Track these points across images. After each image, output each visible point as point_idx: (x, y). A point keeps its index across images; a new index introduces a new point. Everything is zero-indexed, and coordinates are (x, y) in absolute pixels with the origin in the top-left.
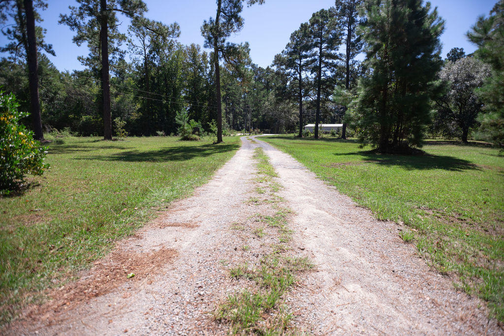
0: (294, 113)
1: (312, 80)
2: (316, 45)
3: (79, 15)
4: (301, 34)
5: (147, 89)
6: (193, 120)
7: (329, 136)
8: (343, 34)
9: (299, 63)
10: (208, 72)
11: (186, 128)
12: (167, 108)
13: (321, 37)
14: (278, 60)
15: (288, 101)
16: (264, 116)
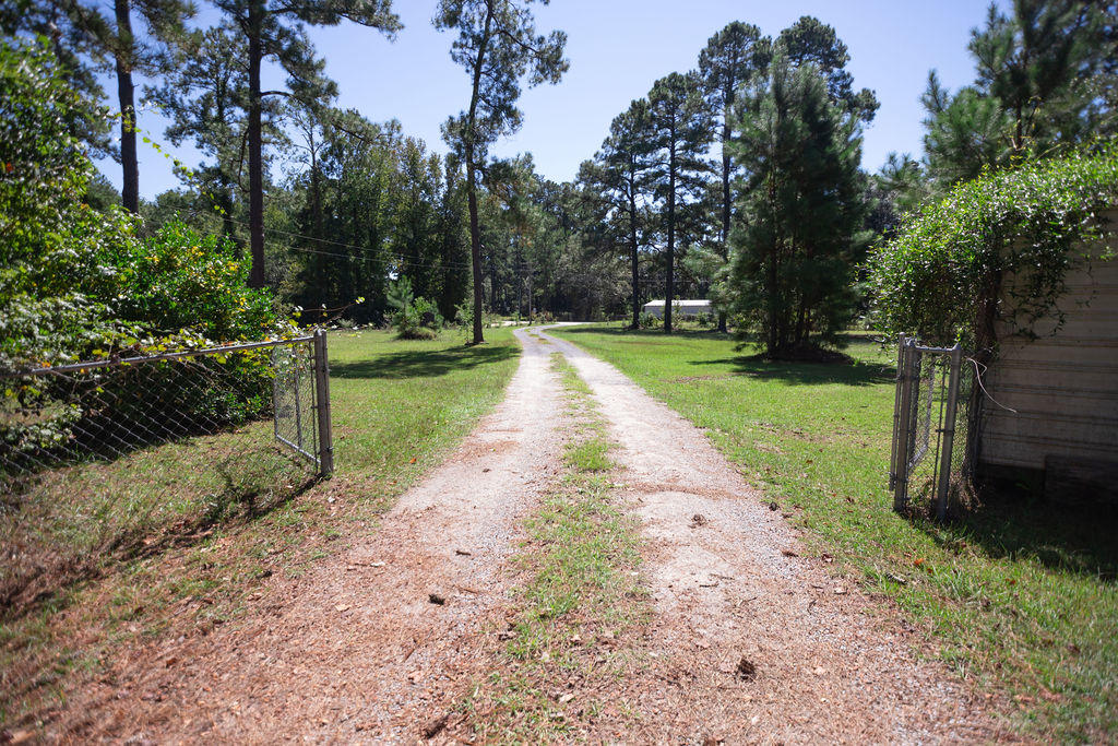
0: (622, 279)
1: (656, 212)
2: (662, 143)
3: (180, 86)
4: (632, 122)
5: (317, 234)
6: (421, 298)
7: (693, 326)
8: (716, 123)
9: (630, 177)
10: (441, 196)
11: (408, 314)
12: (357, 270)
13: (672, 127)
14: (587, 172)
15: (608, 254)
16: (559, 283)
